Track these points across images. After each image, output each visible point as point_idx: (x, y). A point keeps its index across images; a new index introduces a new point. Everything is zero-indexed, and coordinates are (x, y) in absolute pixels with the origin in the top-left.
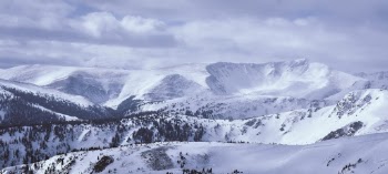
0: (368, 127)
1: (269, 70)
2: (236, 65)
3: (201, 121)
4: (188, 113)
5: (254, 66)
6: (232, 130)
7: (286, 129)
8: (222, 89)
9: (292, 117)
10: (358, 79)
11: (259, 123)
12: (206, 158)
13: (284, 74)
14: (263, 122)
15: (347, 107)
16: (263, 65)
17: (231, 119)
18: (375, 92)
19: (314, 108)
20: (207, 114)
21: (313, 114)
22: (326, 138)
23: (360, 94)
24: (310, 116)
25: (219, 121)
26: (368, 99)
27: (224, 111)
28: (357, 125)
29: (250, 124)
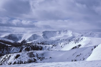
0: (82, 46)
1: (58, 32)
2: (50, 32)
3: (41, 45)
4: (38, 44)
5: (54, 32)
6: (49, 47)
7: (62, 47)
8: (46, 37)
9: (64, 44)
10: (79, 34)
11: (56, 46)
12: (43, 54)
13: (62, 33)
14: (57, 45)
15: (77, 41)
16: (56, 31)
17: (49, 45)
18: (84, 37)
19: (69, 42)
20: (43, 44)
21: (69, 43)
22: (72, 49)
23: (80, 38)
24: (68, 43)
25: (46, 45)
26: (82, 39)
27: (47, 43)
28: (80, 45)
29: (53, 46)
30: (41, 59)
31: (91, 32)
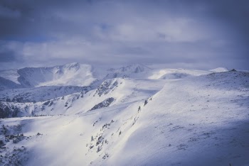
0: (117, 101)
1: (56, 71)
2: (36, 68)
3: (16, 104)
4: (8, 100)
5: (47, 68)
6: (36, 108)
7: (69, 106)
8: (28, 84)
9: (72, 98)
10: (109, 72)
11: (51, 104)
12: (19, 128)
13: (66, 71)
14: (55, 102)
15: (104, 89)
16: (52, 68)
17: (35, 102)
18: (120, 80)
19: (84, 92)
20: (19, 100)
21: (84, 95)
22: (92, 109)
23: (111, 82)
24: (82, 97)
25: (27, 104)
26: (116, 84)
27: (30, 97)
28: (111, 100)
29: (46, 104)
30: (15, 139)
31: (137, 65)
